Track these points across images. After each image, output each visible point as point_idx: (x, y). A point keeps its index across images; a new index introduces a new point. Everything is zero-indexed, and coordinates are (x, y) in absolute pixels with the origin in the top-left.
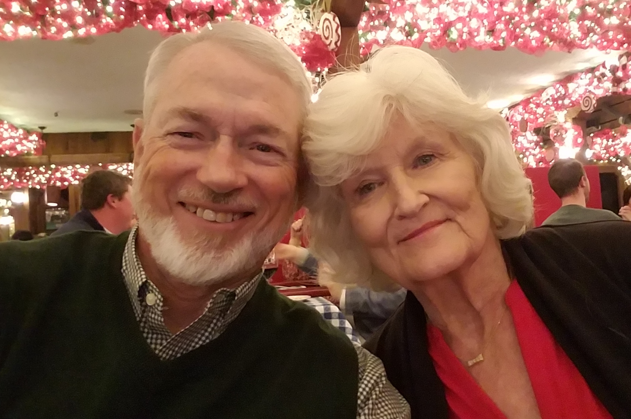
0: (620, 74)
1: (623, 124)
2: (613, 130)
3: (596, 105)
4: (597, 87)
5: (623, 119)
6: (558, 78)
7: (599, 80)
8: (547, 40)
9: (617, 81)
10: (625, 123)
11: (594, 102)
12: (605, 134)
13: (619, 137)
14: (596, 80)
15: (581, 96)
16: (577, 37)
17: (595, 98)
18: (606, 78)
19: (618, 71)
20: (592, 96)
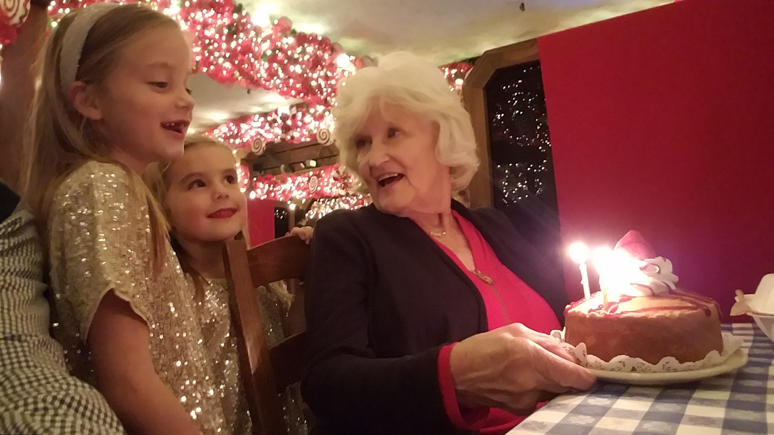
0: (289, 122)
1: (284, 172)
2: (275, 176)
3: (265, 149)
4: (268, 132)
5: (284, 167)
6: (233, 117)
7: (271, 125)
8: (237, 74)
9: (286, 129)
10: (286, 171)
11: (264, 145)
12: (267, 179)
13: (280, 184)
14: (267, 124)
15: (252, 137)
16: (263, 77)
17: (265, 142)
18: (276, 124)
19: (288, 119)
20: (263, 139)
